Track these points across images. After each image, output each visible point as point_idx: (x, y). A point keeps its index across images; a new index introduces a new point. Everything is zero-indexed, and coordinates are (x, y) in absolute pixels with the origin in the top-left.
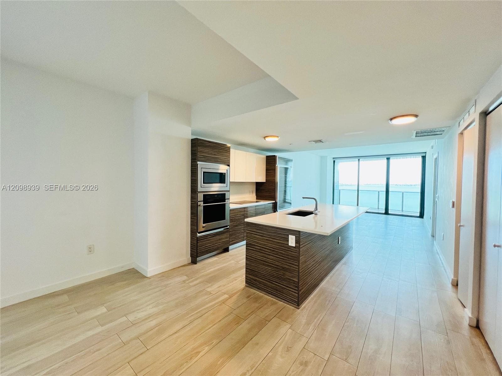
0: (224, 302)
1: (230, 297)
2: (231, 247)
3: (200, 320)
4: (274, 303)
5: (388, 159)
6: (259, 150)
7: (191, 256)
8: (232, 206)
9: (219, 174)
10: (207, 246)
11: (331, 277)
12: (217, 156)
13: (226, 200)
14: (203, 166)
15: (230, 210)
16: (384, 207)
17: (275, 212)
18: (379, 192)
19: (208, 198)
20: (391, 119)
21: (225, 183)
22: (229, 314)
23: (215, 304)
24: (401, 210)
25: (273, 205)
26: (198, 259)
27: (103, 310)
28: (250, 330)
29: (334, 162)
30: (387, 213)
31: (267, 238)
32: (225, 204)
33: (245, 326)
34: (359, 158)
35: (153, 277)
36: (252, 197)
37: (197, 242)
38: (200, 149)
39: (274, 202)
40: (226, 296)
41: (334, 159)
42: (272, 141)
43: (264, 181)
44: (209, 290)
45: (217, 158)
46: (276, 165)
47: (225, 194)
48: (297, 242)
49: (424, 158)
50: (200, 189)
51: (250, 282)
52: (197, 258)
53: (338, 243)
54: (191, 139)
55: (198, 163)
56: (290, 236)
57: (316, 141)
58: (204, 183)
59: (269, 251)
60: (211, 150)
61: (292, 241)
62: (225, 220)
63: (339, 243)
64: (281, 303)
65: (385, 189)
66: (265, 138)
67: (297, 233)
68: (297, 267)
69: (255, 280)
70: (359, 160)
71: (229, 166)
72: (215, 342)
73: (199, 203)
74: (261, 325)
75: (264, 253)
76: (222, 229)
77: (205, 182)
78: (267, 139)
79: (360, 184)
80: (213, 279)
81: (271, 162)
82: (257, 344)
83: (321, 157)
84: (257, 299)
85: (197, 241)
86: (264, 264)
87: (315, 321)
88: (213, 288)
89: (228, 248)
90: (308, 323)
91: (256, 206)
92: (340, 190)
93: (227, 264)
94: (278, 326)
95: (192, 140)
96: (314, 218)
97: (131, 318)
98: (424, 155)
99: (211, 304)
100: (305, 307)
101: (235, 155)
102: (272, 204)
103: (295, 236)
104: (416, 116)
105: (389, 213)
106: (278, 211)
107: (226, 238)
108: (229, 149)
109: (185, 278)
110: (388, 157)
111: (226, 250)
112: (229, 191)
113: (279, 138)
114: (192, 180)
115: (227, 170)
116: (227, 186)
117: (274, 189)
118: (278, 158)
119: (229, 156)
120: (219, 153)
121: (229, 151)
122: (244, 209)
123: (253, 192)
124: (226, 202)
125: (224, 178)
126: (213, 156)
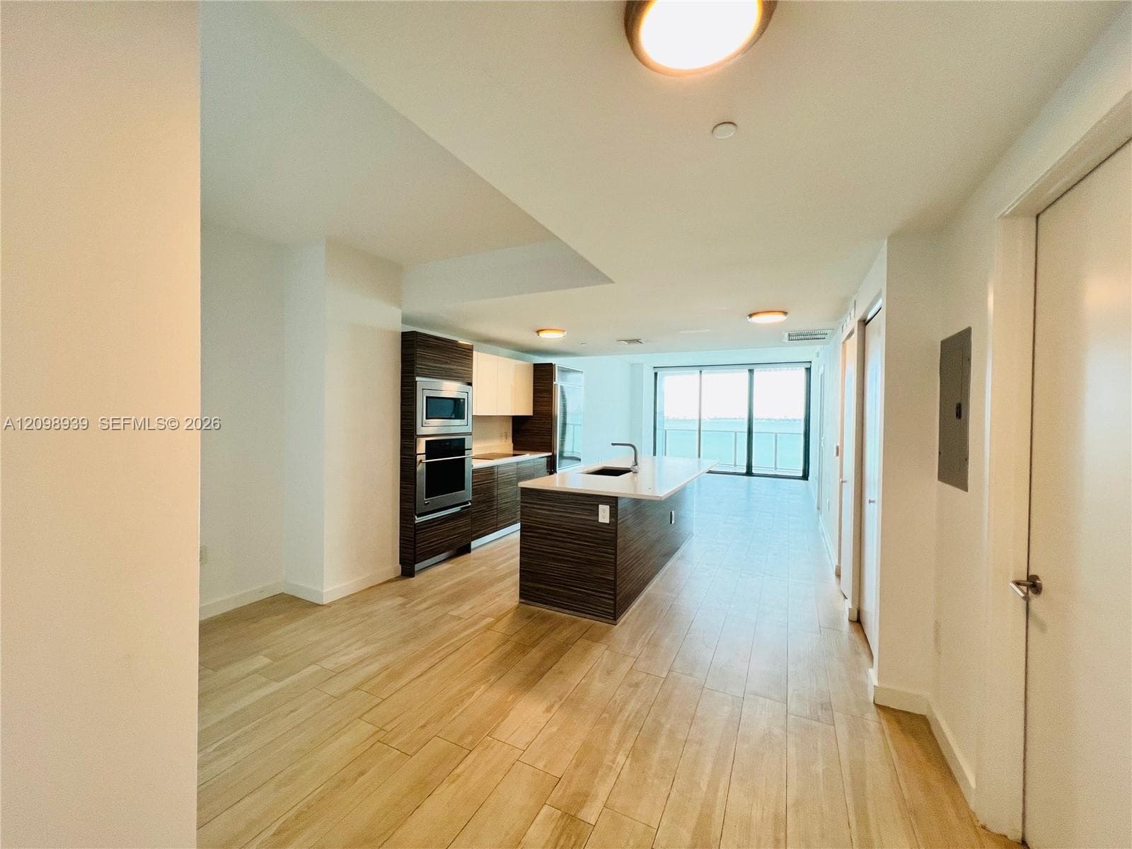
0: (489, 627)
1: (498, 620)
2: (474, 544)
3: (457, 655)
4: (575, 622)
5: (751, 371)
6: (518, 351)
7: (400, 563)
8: (478, 464)
9: (452, 402)
10: (432, 542)
11: (662, 579)
12: (447, 366)
13: (466, 451)
14: (426, 386)
15: (474, 471)
16: (745, 463)
17: (551, 473)
18: (736, 434)
19: (434, 448)
20: (751, 316)
21: (464, 419)
22: (504, 644)
23: (473, 633)
24: (774, 467)
25: (548, 461)
26: (418, 567)
27: (261, 661)
28: (544, 659)
29: (656, 374)
30: (749, 473)
31: (560, 514)
32: (464, 459)
33: (535, 654)
34: (701, 367)
35: (334, 603)
36: (508, 445)
37: (415, 534)
38: (419, 352)
39: (550, 454)
40: (490, 620)
41: (656, 370)
42: (550, 338)
43: (531, 413)
44: (455, 613)
45: (450, 369)
46: (554, 383)
47: (464, 439)
48: (614, 514)
49: (808, 370)
50: (421, 430)
51: (527, 594)
52: (416, 565)
53: (671, 523)
54: (402, 333)
55: (418, 379)
56: (601, 507)
57: (630, 341)
58: (427, 418)
59: (564, 535)
60: (440, 354)
61: (604, 515)
62: (464, 489)
63: (673, 522)
64: (586, 621)
66: (538, 332)
67: (612, 501)
68: (613, 557)
69: (538, 589)
70: (701, 372)
71: (470, 384)
72: (493, 678)
73: (419, 458)
74: (560, 650)
75: (552, 540)
76: (457, 509)
77: (429, 417)
78: (542, 335)
80: (457, 597)
81: (543, 378)
82: (561, 672)
83: (632, 365)
84: (544, 619)
85: (416, 530)
86: (554, 560)
87: (643, 636)
88: (464, 609)
89: (470, 545)
90: (633, 641)
91: (518, 463)
92: (666, 431)
93: (476, 572)
94: (586, 650)
95: (404, 334)
96: (632, 478)
97: (329, 664)
98: (808, 365)
99: (466, 633)
100: (625, 622)
101: (482, 363)
102: (545, 459)
103: (608, 507)
104: (785, 313)
105: (754, 472)
107: (465, 526)
108: (471, 352)
109: (400, 600)
110: (751, 367)
111: (466, 549)
112: (470, 434)
113: (566, 333)
114: (402, 412)
115: (468, 393)
116: (467, 425)
117: (550, 430)
118: (557, 368)
119: (471, 366)
120: (453, 360)
121: (471, 355)
122: (497, 469)
123: (506, 435)
124: (466, 455)
125: (463, 408)
126: (442, 366)
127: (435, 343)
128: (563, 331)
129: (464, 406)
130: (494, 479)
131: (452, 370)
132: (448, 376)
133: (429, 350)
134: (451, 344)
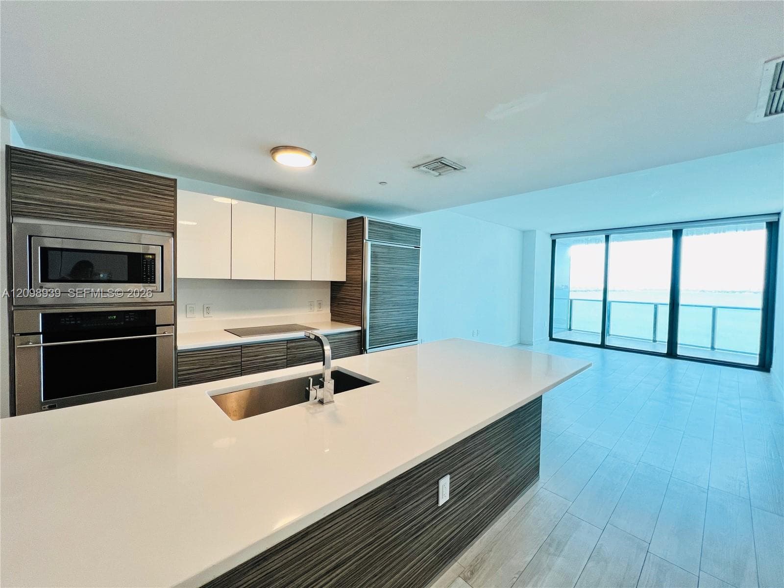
5: (677, 232)
12: (112, 206)
13: (158, 328)
14: (43, 232)
15: (181, 355)
17: (361, 353)
25: (358, 337)
29: (554, 242)
30: (672, 353)
32: (155, 338)
36: (321, 315)
38: (21, 178)
41: (554, 237)
47: (154, 311)
49: (773, 225)
50: (26, 298)
55: (16, 219)
58: (45, 280)
60: (85, 186)
65: (667, 300)
70: (607, 237)
71: (174, 235)
73: (19, 340)
79: (609, 288)
81: (355, 234)
83: (524, 232)
91: (289, 341)
95: (11, 151)
98: (773, 219)
102: (356, 334)
105: (679, 353)
106: (368, 351)
108: (173, 189)
110: (677, 227)
115: (162, 247)
116: (162, 291)
117: (360, 299)
118: (371, 222)
119: (172, 209)
120: (123, 197)
121: (173, 193)
122: (240, 350)
123: (320, 304)
124: (157, 333)
125: (151, 267)
126: (92, 204)
127: (71, 168)
128: (308, 152)
129: (155, 265)
130: (232, 364)
131: (120, 211)
132: (107, 220)
133: (52, 178)
134: (117, 174)
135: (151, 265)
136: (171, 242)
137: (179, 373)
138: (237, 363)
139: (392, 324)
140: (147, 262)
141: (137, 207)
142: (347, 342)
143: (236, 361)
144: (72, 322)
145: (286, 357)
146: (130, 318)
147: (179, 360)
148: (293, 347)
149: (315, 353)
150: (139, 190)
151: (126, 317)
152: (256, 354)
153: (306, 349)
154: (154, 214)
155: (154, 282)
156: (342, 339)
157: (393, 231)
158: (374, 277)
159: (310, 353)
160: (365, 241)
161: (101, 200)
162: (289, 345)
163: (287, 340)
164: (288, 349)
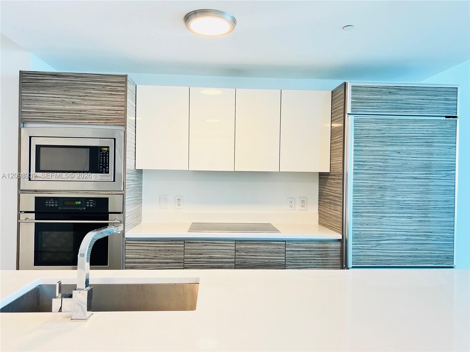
9: (87, 150)
13: (110, 215)
14: (38, 133)
36: (302, 214)
38: (26, 94)
43: (328, 169)
50: (27, 184)
55: (23, 125)
58: (38, 170)
60: (62, 93)
73: (22, 216)
77: (41, 169)
81: (338, 107)
108: (123, 85)
115: (115, 139)
116: (114, 181)
117: (341, 196)
118: (355, 89)
119: (123, 104)
120: (87, 98)
121: (123, 89)
122: (183, 246)
123: (303, 201)
124: (109, 219)
125: (106, 159)
126: (67, 107)
127: (54, 80)
129: (109, 156)
130: (175, 259)
131: (85, 111)
132: (76, 119)
133: (44, 90)
134: (84, 79)
135: (106, 156)
136: (121, 135)
137: (127, 260)
138: (180, 259)
139: (396, 235)
140: (103, 154)
141: (97, 105)
142: (320, 253)
143: (178, 256)
144: (52, 205)
145: (233, 260)
146: (89, 204)
147: (127, 248)
148: (242, 250)
149: (271, 261)
150: (98, 90)
151: (87, 203)
152: (200, 251)
153: (258, 254)
154: (109, 110)
155: (108, 173)
156: (311, 248)
157: (399, 97)
158: (358, 164)
159: (264, 261)
160: (346, 115)
161: (73, 103)
162: (237, 247)
163: (236, 241)
164: (236, 251)
